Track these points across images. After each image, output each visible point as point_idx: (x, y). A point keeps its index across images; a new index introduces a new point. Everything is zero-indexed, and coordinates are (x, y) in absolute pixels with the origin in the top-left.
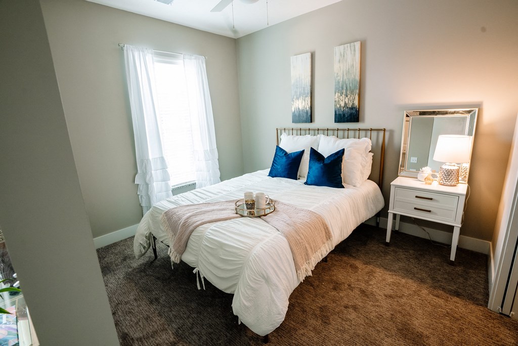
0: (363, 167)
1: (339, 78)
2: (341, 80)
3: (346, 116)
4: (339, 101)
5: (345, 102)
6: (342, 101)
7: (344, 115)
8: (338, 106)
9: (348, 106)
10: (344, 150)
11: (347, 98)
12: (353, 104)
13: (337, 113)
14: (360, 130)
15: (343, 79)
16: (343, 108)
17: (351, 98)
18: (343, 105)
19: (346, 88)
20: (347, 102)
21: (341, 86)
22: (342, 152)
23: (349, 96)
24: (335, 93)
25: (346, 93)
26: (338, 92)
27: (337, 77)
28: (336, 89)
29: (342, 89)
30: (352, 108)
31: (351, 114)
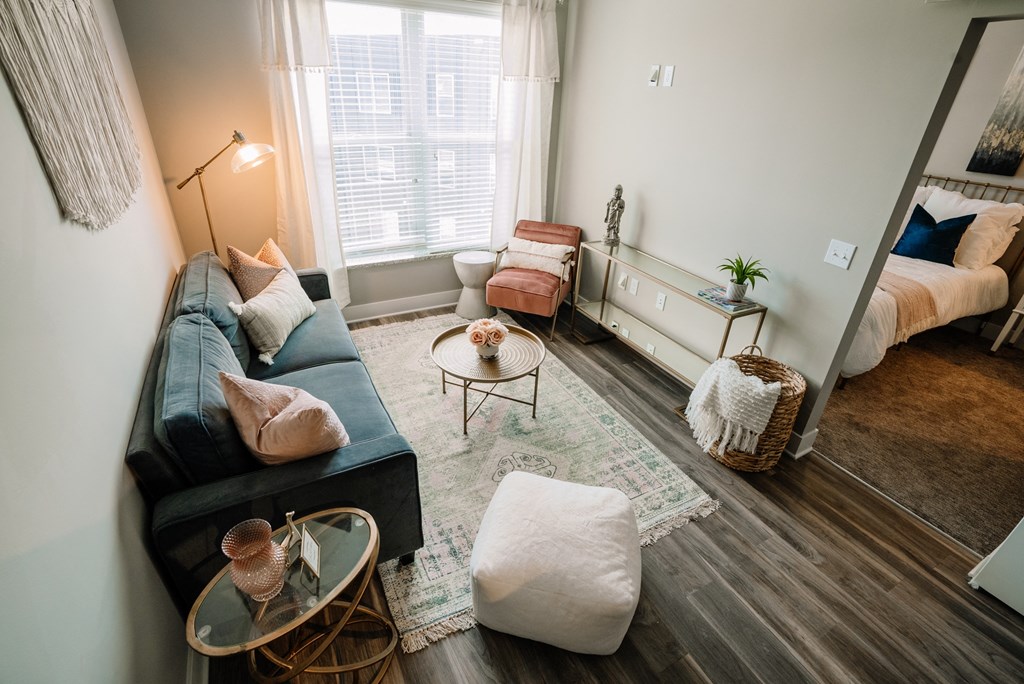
0: (995, 244)
1: (1008, 99)
2: (1012, 103)
3: (994, 164)
4: (990, 137)
5: (1002, 140)
6: (997, 138)
7: (990, 161)
8: (985, 145)
9: (1004, 148)
10: (975, 215)
11: (1008, 136)
12: (1016, 146)
13: (978, 156)
14: (1010, 188)
15: (1016, 101)
16: (994, 150)
17: (1017, 136)
18: (995, 143)
19: (1016, 118)
20: (1006, 141)
21: (1005, 112)
22: (971, 218)
23: (1014, 132)
24: (989, 124)
25: (1012, 126)
26: (995, 123)
27: (1005, 97)
28: (994, 115)
29: (1007, 118)
30: (1010, 153)
31: (1005, 161)
